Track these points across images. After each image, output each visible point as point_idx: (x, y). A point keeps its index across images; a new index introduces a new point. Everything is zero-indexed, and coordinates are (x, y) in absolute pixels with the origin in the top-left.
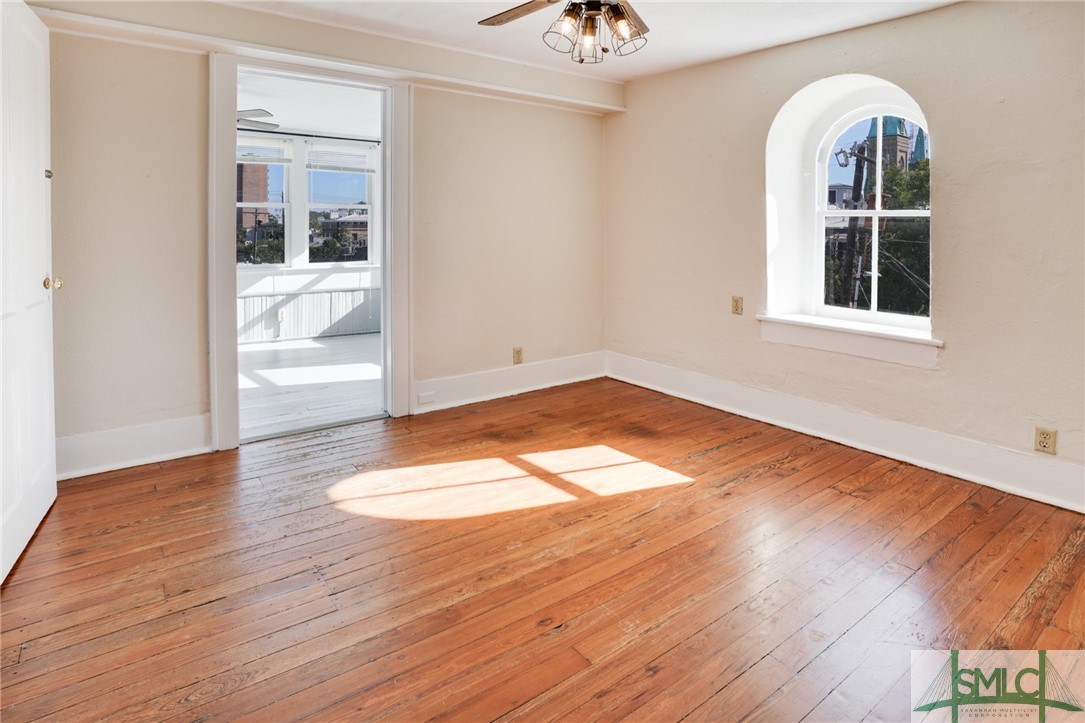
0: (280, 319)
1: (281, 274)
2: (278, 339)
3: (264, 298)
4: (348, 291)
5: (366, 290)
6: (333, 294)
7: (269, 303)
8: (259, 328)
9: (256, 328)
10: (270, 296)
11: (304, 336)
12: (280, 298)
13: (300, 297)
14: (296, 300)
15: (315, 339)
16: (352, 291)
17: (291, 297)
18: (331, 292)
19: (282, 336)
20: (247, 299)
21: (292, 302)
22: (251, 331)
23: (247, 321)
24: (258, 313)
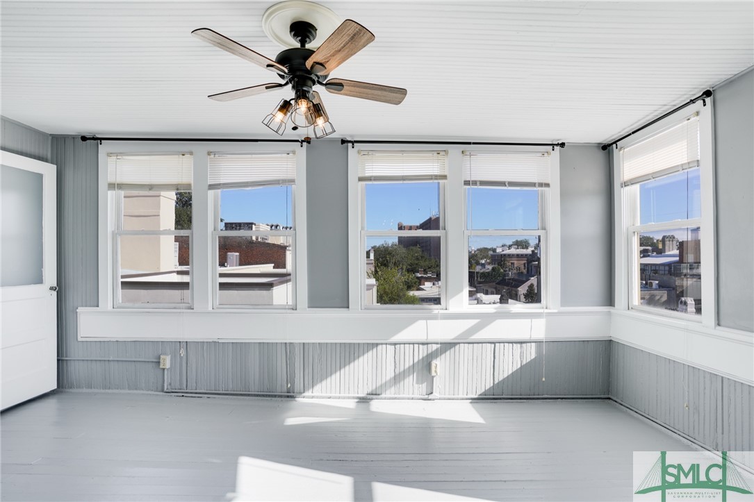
0: (433, 374)
1: (435, 318)
2: (431, 397)
3: (416, 346)
4: (516, 343)
5: (539, 343)
6: (497, 345)
7: (423, 352)
8: (410, 381)
9: (406, 381)
10: (423, 344)
11: (461, 396)
12: (435, 347)
13: (457, 347)
14: (452, 350)
15: (475, 400)
16: (521, 343)
17: (447, 346)
18: (494, 343)
19: (436, 394)
20: (397, 346)
21: (448, 353)
22: (402, 383)
23: (397, 372)
24: (409, 363)
